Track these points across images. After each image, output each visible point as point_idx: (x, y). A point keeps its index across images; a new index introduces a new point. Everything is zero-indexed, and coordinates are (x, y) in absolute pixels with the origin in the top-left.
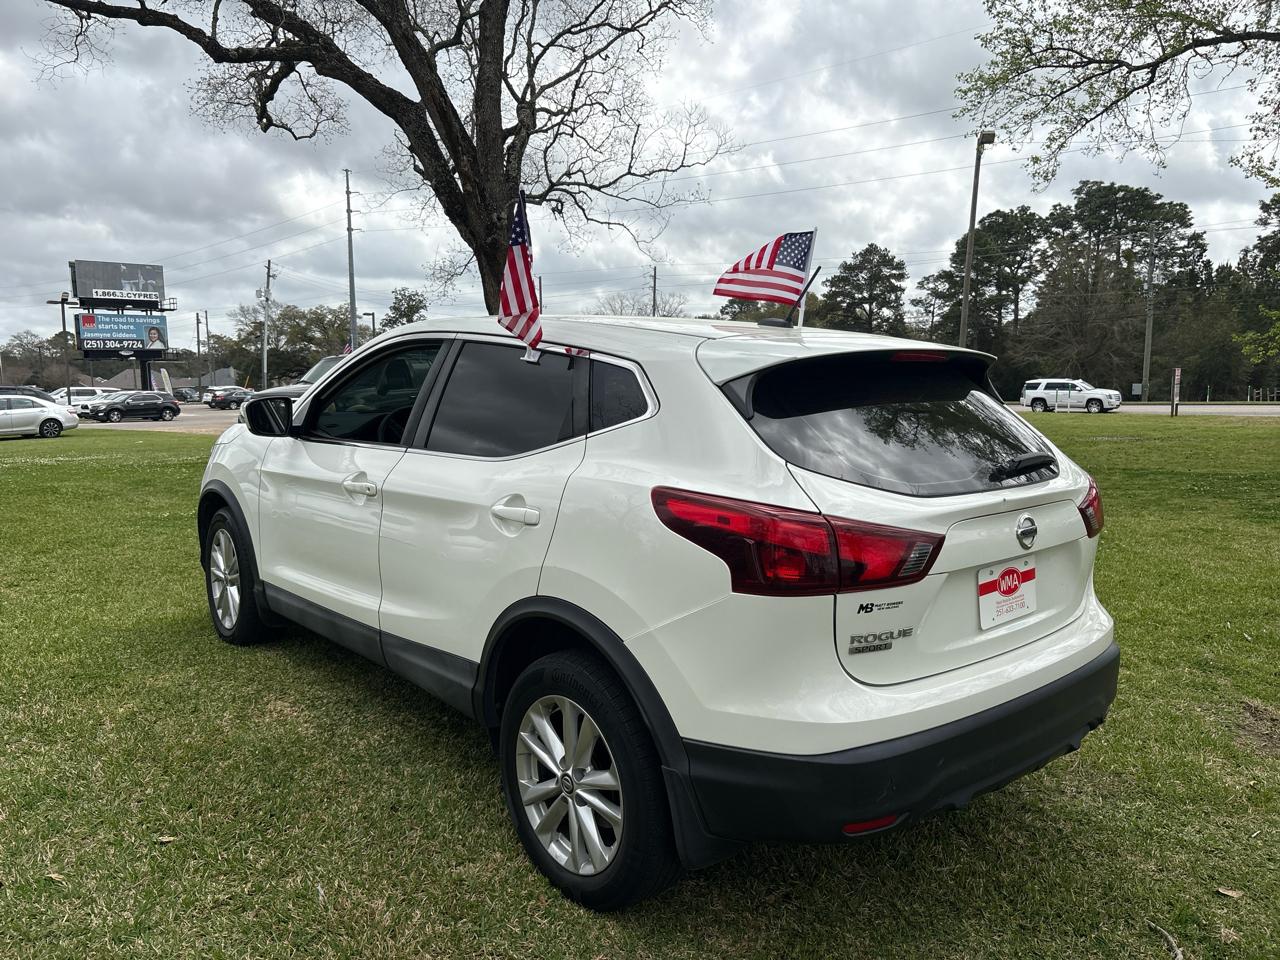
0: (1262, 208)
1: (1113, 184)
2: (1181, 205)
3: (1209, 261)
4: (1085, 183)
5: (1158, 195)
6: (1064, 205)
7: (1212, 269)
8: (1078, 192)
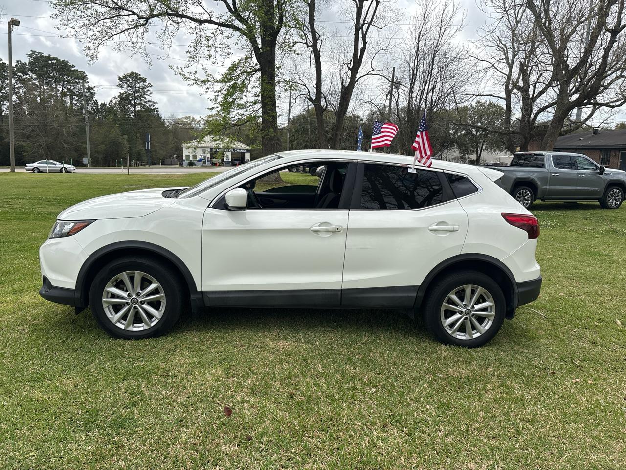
0: (119, 79)
1: (50, 55)
2: (82, 71)
3: (96, 101)
4: (34, 52)
5: (73, 65)
6: (23, 61)
7: (98, 105)
8: (31, 56)
